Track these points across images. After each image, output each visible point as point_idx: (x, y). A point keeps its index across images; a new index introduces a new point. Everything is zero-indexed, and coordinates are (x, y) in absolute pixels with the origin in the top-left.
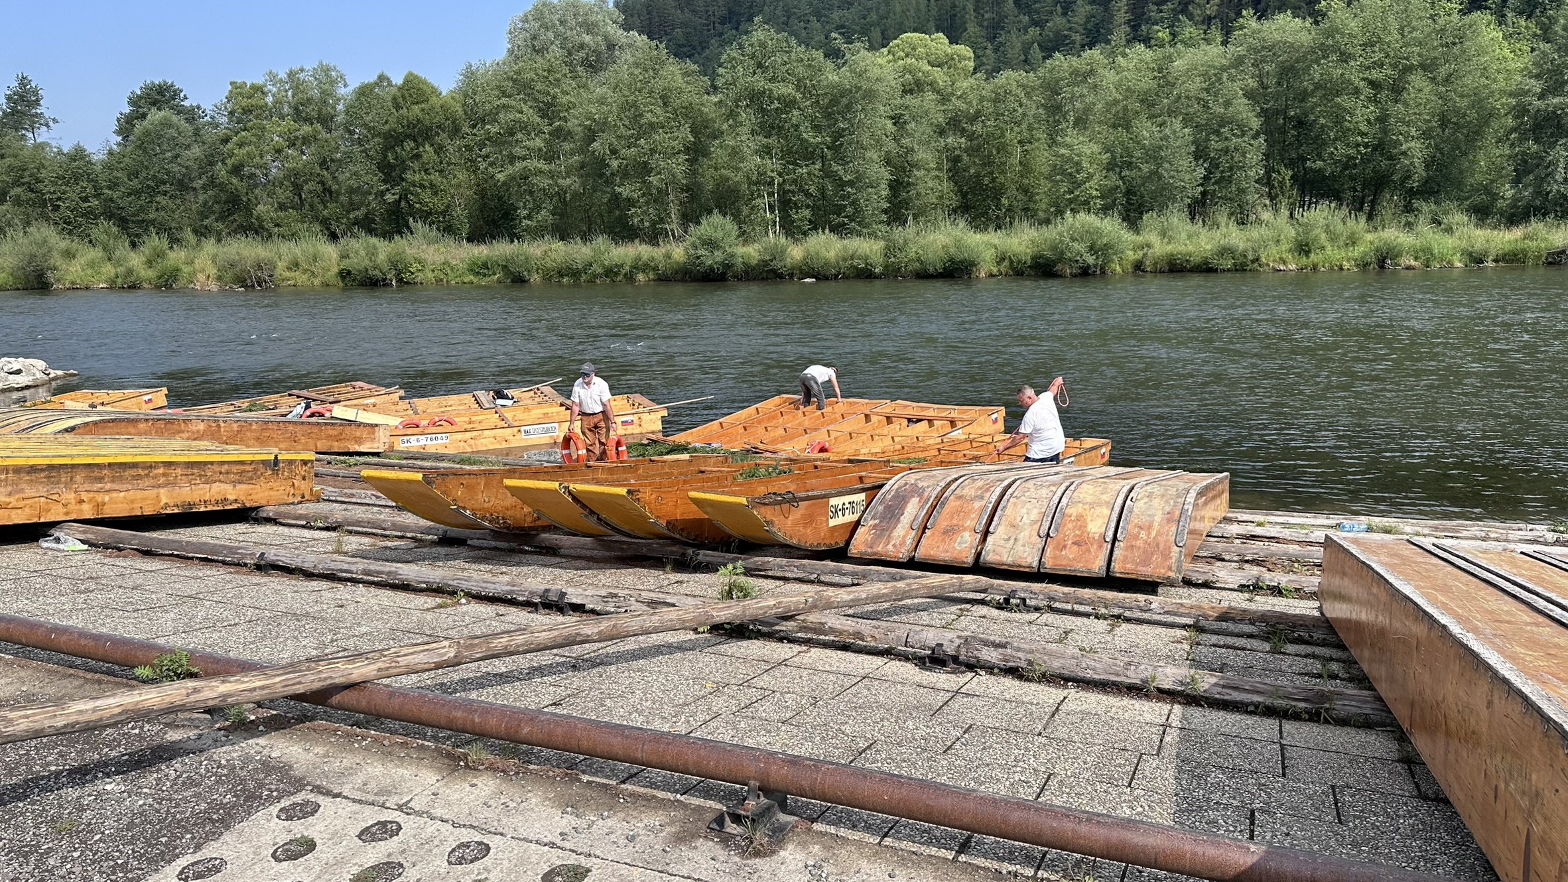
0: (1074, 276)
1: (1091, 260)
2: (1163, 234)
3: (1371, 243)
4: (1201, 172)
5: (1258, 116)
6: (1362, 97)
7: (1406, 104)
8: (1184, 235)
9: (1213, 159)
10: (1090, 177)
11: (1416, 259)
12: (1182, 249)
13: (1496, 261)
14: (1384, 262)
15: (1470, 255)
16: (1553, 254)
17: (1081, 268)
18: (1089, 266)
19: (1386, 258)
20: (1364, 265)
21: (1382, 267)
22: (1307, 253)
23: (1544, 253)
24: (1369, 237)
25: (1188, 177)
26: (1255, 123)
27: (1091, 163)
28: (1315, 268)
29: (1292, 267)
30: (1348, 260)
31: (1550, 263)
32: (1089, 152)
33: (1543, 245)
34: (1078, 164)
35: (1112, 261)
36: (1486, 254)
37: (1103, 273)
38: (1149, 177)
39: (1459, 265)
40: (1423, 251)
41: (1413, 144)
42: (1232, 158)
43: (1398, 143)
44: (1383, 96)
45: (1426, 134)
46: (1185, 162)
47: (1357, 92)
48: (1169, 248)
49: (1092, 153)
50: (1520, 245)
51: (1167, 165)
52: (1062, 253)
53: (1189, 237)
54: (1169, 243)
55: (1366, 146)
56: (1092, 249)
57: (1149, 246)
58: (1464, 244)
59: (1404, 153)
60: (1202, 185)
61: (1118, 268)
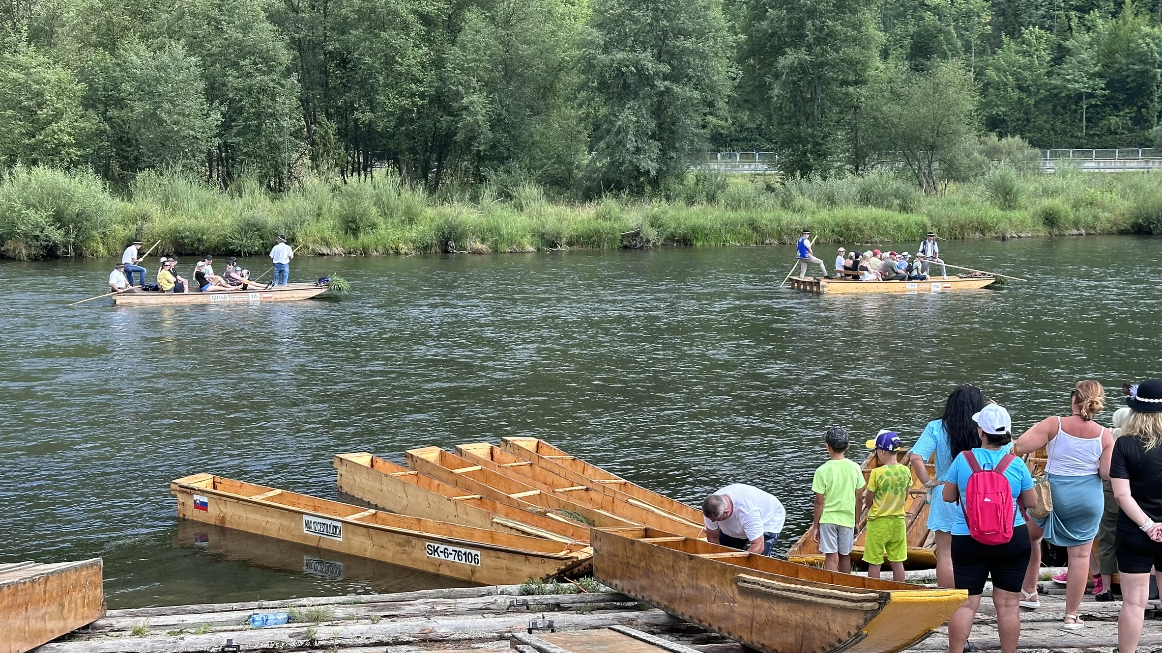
0: (35, 259)
1: (57, 236)
2: (166, 202)
3: (432, 220)
4: (216, 117)
5: (289, 47)
6: (413, 34)
7: (463, 47)
8: (194, 204)
9: (232, 101)
10: (58, 115)
11: (483, 240)
12: (192, 223)
13: (570, 244)
14: (447, 244)
15: (542, 236)
16: (628, 236)
17: (46, 247)
18: (56, 246)
19: (448, 239)
20: (424, 249)
21: (446, 252)
22: (355, 232)
23: (618, 235)
24: (430, 212)
25: (198, 123)
26: (286, 57)
27: (58, 95)
28: (365, 252)
29: (337, 250)
30: (405, 243)
31: (625, 247)
32: (53, 78)
33: (616, 226)
34: (39, 94)
35: (91, 238)
36: (558, 236)
37: (80, 255)
38: (144, 121)
39: (531, 249)
40: (490, 230)
41: (475, 98)
42: (259, 101)
43: (458, 96)
44: (438, 33)
45: (489, 86)
46: (195, 103)
47: (406, 27)
48: (173, 222)
49: (60, 80)
50: (594, 225)
51: (167, 106)
52: (13, 224)
53: (202, 207)
54: (173, 215)
55: (422, 96)
56: (59, 219)
57: (145, 218)
58: (535, 223)
59: (466, 108)
60: (220, 135)
61: (102, 249)
